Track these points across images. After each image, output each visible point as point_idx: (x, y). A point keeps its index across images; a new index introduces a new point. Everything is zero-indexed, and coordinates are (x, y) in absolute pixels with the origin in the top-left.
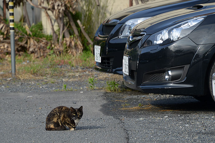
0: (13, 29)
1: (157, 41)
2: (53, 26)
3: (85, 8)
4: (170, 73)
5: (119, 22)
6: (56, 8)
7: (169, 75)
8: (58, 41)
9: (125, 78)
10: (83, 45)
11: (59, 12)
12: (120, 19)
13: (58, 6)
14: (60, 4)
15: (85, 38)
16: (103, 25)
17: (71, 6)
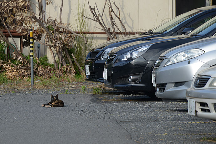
0: (32, 56)
1: (124, 59)
2: (55, 58)
3: (76, 45)
4: (131, 77)
5: (100, 50)
6: (57, 45)
7: (131, 79)
8: (58, 68)
9: (105, 82)
10: (76, 71)
11: (59, 48)
12: (101, 48)
13: (59, 44)
14: (60, 43)
15: (77, 66)
16: (91, 52)
17: (67, 44)
